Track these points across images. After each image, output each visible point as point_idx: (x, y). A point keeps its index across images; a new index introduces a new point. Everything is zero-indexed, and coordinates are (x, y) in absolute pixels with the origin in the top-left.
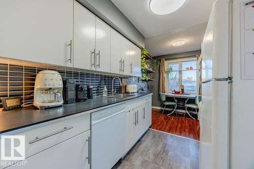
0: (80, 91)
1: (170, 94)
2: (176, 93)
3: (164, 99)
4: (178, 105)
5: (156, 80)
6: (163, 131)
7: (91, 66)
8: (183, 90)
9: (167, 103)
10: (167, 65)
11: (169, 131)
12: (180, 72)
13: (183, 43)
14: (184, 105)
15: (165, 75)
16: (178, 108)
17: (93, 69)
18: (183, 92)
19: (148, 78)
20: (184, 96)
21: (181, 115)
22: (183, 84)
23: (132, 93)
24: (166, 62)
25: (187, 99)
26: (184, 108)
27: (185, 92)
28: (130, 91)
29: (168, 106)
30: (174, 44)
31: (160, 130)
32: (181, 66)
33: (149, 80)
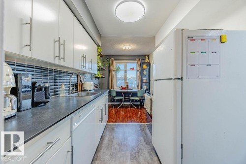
0: (37, 91)
1: (119, 90)
2: (123, 88)
3: (114, 94)
4: (125, 98)
5: (106, 77)
6: (118, 122)
7: (55, 58)
8: (128, 86)
9: (116, 98)
10: (116, 64)
11: (123, 121)
12: (126, 71)
13: (131, 48)
14: (129, 98)
15: (114, 73)
16: (125, 101)
17: (57, 62)
18: (128, 88)
19: (101, 76)
20: (129, 90)
21: (127, 107)
22: (127, 81)
23: (90, 90)
24: (114, 62)
25: (131, 93)
26: (129, 101)
27: (129, 87)
28: (88, 89)
29: (118, 101)
30: (124, 48)
31: (115, 122)
32: (126, 67)
33: (102, 77)
